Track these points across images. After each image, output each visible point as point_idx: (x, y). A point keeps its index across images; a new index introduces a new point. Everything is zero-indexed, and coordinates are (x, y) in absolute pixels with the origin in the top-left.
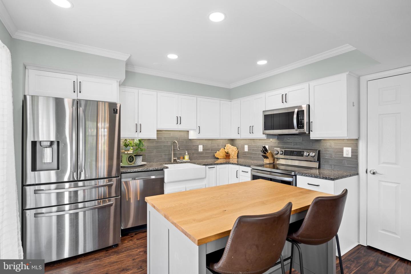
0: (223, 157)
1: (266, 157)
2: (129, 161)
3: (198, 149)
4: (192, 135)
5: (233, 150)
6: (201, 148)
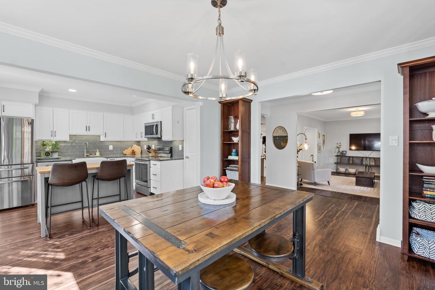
0: (130, 153)
1: (150, 152)
2: (46, 155)
3: (108, 148)
4: (102, 139)
5: (138, 149)
6: (111, 147)
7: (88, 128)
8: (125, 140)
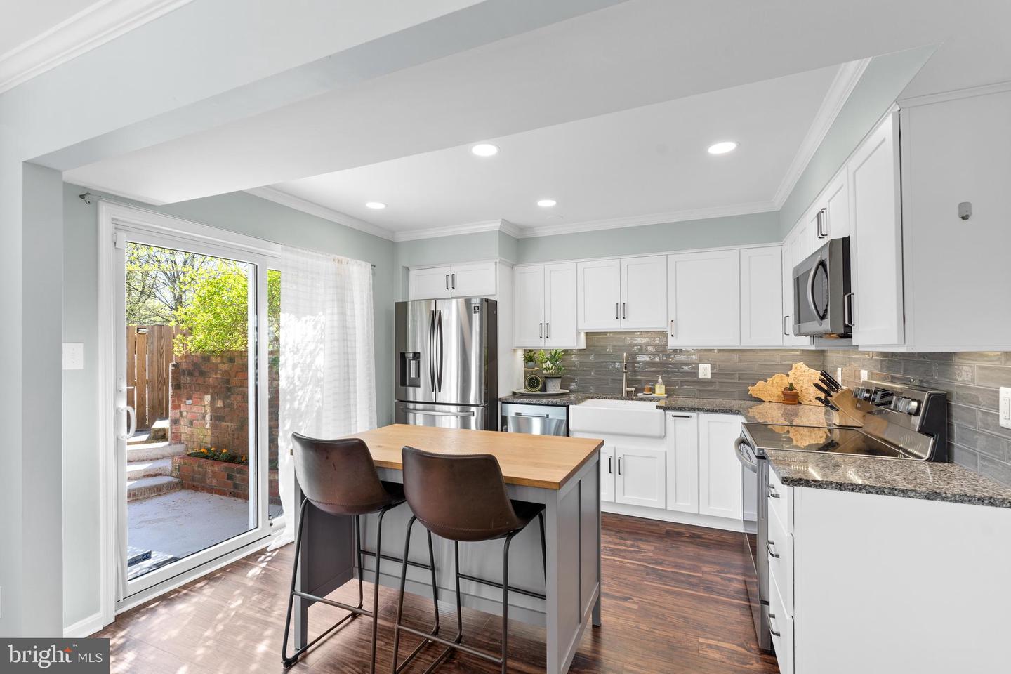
3: (696, 373)
5: (810, 382)
6: (705, 371)
7: (621, 311)
8: (746, 344)
